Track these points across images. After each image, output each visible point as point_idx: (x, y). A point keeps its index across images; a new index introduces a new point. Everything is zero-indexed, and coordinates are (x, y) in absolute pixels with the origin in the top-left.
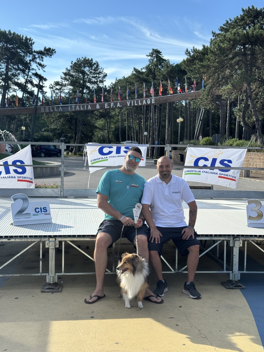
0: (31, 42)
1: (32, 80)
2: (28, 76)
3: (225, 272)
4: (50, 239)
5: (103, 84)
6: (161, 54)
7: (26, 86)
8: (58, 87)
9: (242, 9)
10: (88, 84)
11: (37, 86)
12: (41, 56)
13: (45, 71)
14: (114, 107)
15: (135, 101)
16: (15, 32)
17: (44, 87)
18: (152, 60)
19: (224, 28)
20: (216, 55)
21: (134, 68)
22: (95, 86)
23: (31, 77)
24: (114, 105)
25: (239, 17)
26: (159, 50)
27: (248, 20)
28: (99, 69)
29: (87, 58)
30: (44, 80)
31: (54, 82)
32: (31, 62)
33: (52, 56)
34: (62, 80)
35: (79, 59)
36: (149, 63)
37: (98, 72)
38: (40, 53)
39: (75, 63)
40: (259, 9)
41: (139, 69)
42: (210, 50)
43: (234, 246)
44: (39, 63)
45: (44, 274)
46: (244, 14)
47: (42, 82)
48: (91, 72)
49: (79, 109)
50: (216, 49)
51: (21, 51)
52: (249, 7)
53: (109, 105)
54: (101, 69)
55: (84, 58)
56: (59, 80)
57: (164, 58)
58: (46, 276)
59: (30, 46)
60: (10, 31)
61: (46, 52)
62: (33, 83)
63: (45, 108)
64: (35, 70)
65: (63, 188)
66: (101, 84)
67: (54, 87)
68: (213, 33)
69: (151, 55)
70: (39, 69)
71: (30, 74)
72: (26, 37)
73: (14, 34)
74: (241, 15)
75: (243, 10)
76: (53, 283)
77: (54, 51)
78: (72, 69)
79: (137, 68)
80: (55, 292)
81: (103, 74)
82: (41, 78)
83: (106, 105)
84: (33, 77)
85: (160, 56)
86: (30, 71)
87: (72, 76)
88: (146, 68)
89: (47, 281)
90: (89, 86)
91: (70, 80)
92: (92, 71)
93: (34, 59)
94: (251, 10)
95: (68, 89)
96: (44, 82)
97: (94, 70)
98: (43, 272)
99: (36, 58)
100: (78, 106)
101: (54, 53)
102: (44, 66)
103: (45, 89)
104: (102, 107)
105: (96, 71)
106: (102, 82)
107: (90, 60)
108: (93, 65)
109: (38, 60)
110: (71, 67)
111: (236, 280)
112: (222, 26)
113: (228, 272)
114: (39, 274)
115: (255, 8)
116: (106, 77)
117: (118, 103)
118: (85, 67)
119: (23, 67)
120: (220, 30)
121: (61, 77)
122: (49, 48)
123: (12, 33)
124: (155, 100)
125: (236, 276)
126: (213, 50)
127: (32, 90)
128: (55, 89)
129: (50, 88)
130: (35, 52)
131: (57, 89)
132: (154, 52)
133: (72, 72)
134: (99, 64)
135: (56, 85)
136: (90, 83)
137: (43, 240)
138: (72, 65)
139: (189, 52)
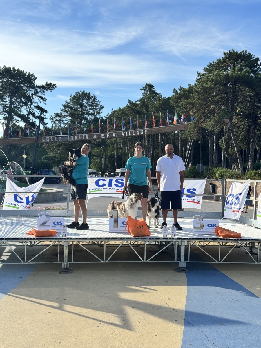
0: (33, 77)
1: (34, 112)
2: (31, 109)
3: (176, 261)
4: (65, 240)
5: (100, 116)
6: (154, 88)
7: (28, 118)
8: (58, 118)
9: (223, 53)
10: (86, 116)
11: (38, 117)
12: (43, 91)
13: (46, 104)
14: (110, 137)
15: (129, 132)
16: (19, 69)
17: (45, 118)
18: (145, 93)
19: (207, 69)
20: (200, 94)
21: (129, 101)
22: (93, 118)
23: (33, 110)
24: (110, 135)
25: (221, 59)
26: (152, 84)
27: (229, 63)
28: (96, 102)
29: (85, 92)
30: (45, 112)
31: (55, 114)
32: (33, 96)
33: (53, 90)
34: (62, 112)
35: (78, 92)
36: (143, 96)
37: (95, 104)
38: (42, 87)
39: (74, 96)
40: (239, 52)
41: (134, 102)
42: (195, 90)
43: (181, 245)
44: (40, 96)
45: (61, 263)
46: (225, 57)
47: (44, 114)
48: (88, 105)
49: (77, 139)
50: (199, 89)
51: (24, 86)
52: (230, 51)
53: (105, 135)
54: (98, 102)
55: (82, 91)
56: (59, 112)
57: (156, 92)
58: (62, 264)
59: (32, 81)
60: (14, 67)
61: (47, 87)
62: (35, 115)
63: (45, 138)
64: (37, 103)
65: (69, 209)
66: (98, 115)
67: (55, 118)
68: (198, 73)
69: (145, 89)
70: (41, 102)
71: (32, 106)
72: (29, 73)
73: (18, 70)
74: (223, 58)
75: (225, 54)
76: (66, 268)
77: (55, 86)
78: (71, 102)
79: (131, 101)
80: (68, 273)
81: (100, 107)
82: (42, 110)
83: (103, 135)
84: (35, 109)
85: (153, 89)
86: (32, 104)
87: (71, 108)
88: (140, 100)
89: (63, 267)
90: (86, 117)
91: (69, 112)
92: (90, 103)
93: (36, 93)
94: (232, 53)
95: (67, 120)
96: (45, 114)
97: (92, 102)
98: (60, 261)
99: (38, 92)
100: (76, 136)
101: (55, 88)
102: (45, 100)
103: (45, 121)
104: (99, 137)
105: (93, 103)
106: (99, 113)
107: (88, 93)
108: (91, 98)
109: (40, 94)
110: (70, 100)
111: (183, 267)
112: (207, 67)
113: (178, 262)
114: (58, 263)
115: (236, 52)
116: (102, 109)
117: (114, 134)
118: (83, 100)
119: (25, 100)
120: (204, 71)
121: (60, 109)
122: (50, 83)
123: (16, 70)
124: (148, 131)
125: (183, 264)
126: (197, 90)
127: (34, 121)
128: (55, 120)
129: (51, 119)
130: (37, 86)
131: (57, 120)
132: (148, 86)
133: (71, 104)
134: (96, 97)
135: (56, 116)
136: (88, 115)
137: (60, 240)
138: (71, 98)
139: (177, 91)
